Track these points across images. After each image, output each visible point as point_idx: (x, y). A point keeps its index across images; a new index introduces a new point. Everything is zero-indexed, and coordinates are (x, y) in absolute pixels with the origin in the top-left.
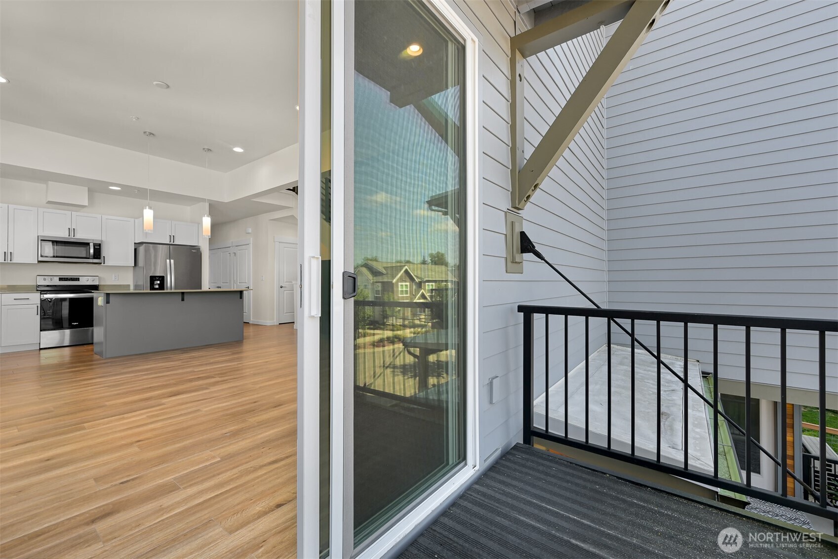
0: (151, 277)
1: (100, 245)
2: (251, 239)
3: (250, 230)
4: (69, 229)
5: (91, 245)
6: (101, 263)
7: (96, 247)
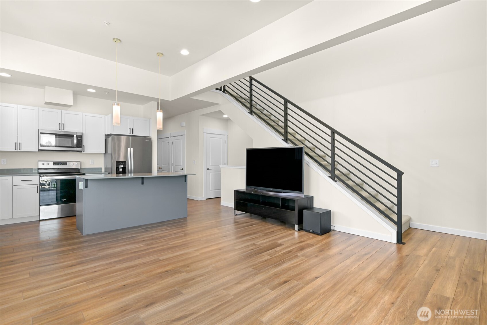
0: (117, 162)
1: (81, 137)
2: (185, 131)
3: (184, 124)
4: (60, 124)
5: (75, 136)
6: (82, 151)
7: (78, 138)
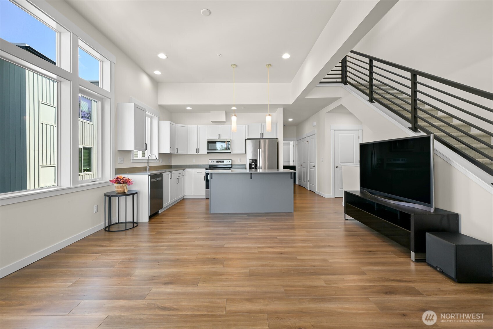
0: (250, 160)
2: (316, 130)
3: (315, 124)
4: (218, 134)
5: (226, 142)
6: (231, 153)
